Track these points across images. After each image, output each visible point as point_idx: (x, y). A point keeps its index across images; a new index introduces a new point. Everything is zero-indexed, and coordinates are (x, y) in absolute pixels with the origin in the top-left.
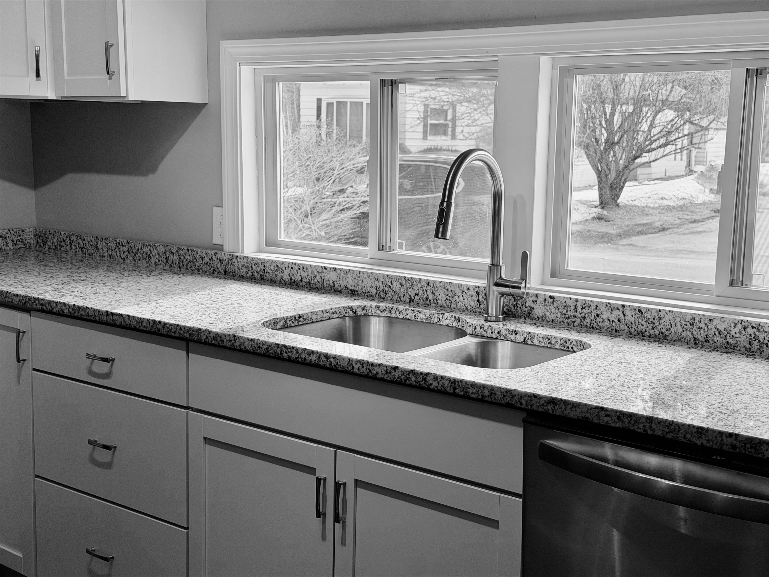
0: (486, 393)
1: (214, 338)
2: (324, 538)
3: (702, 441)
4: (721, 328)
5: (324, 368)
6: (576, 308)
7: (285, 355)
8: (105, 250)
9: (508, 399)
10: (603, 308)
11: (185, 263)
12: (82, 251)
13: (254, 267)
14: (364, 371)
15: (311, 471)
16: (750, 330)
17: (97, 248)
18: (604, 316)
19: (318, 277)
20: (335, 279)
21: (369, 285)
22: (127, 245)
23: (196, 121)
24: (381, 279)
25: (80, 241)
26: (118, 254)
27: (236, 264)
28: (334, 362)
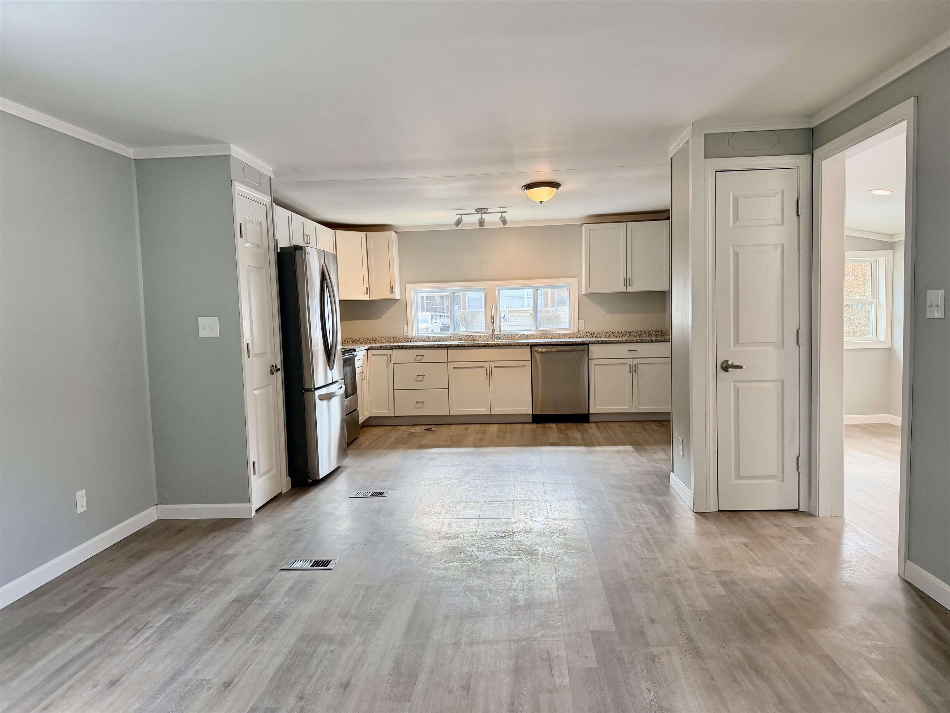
0: (523, 344)
1: (457, 345)
2: (487, 379)
3: (561, 343)
4: (539, 335)
5: (487, 346)
6: (510, 336)
7: (477, 345)
8: (363, 341)
9: (528, 344)
10: (516, 335)
11: (396, 341)
12: (353, 343)
13: (421, 339)
14: (497, 345)
15: (484, 367)
16: (544, 335)
17: (359, 341)
18: (516, 337)
19: (442, 339)
20: (447, 338)
21: (457, 339)
22: (372, 339)
23: (396, 304)
24: (461, 336)
25: (352, 340)
26: (368, 341)
27: (414, 339)
28: (489, 344)
